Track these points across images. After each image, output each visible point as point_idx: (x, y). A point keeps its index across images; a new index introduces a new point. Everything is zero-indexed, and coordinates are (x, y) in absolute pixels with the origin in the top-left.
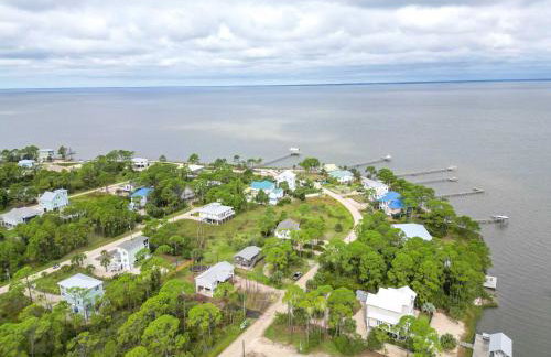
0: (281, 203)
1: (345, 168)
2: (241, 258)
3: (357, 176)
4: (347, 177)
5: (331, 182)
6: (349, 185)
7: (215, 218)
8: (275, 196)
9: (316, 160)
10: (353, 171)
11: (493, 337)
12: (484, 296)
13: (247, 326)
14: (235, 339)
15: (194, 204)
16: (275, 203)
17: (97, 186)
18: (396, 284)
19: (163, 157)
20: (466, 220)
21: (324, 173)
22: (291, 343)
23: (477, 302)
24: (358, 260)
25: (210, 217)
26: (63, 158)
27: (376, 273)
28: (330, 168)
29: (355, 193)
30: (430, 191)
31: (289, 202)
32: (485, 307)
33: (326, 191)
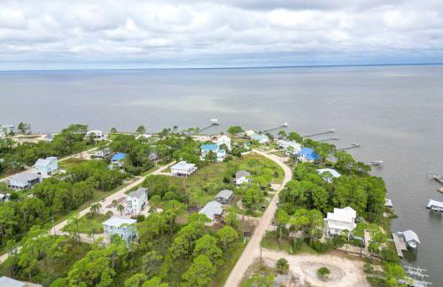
0: (226, 160)
1: (260, 133)
2: (222, 198)
3: (271, 138)
4: (265, 139)
5: (254, 143)
6: (268, 145)
7: (184, 172)
8: (221, 155)
9: (239, 128)
10: (268, 135)
11: (405, 233)
12: (388, 211)
13: (247, 242)
14: (243, 251)
15: (159, 163)
16: (221, 160)
17: (70, 153)
18: (339, 206)
19: (114, 129)
20: (361, 164)
21: (246, 137)
22: (282, 249)
23: (385, 215)
24: (310, 193)
25: (180, 172)
26: (23, 132)
27: (324, 200)
28: (250, 133)
29: (273, 150)
30: (333, 146)
31: (231, 159)
32: (390, 218)
33: (254, 150)
